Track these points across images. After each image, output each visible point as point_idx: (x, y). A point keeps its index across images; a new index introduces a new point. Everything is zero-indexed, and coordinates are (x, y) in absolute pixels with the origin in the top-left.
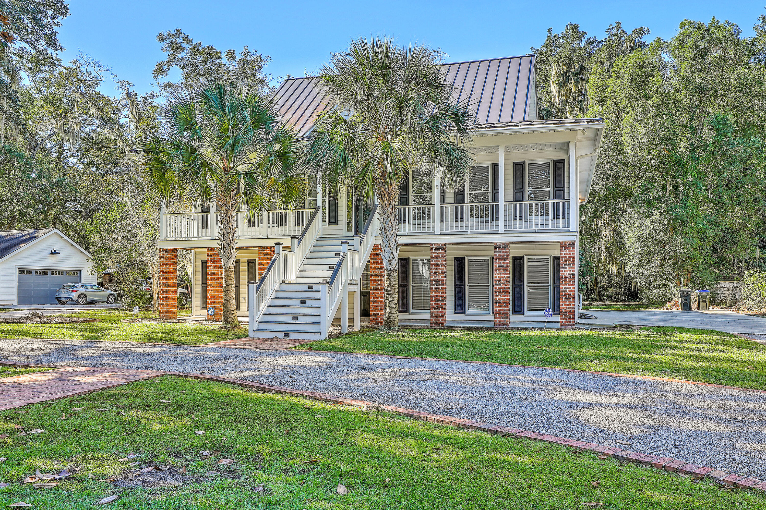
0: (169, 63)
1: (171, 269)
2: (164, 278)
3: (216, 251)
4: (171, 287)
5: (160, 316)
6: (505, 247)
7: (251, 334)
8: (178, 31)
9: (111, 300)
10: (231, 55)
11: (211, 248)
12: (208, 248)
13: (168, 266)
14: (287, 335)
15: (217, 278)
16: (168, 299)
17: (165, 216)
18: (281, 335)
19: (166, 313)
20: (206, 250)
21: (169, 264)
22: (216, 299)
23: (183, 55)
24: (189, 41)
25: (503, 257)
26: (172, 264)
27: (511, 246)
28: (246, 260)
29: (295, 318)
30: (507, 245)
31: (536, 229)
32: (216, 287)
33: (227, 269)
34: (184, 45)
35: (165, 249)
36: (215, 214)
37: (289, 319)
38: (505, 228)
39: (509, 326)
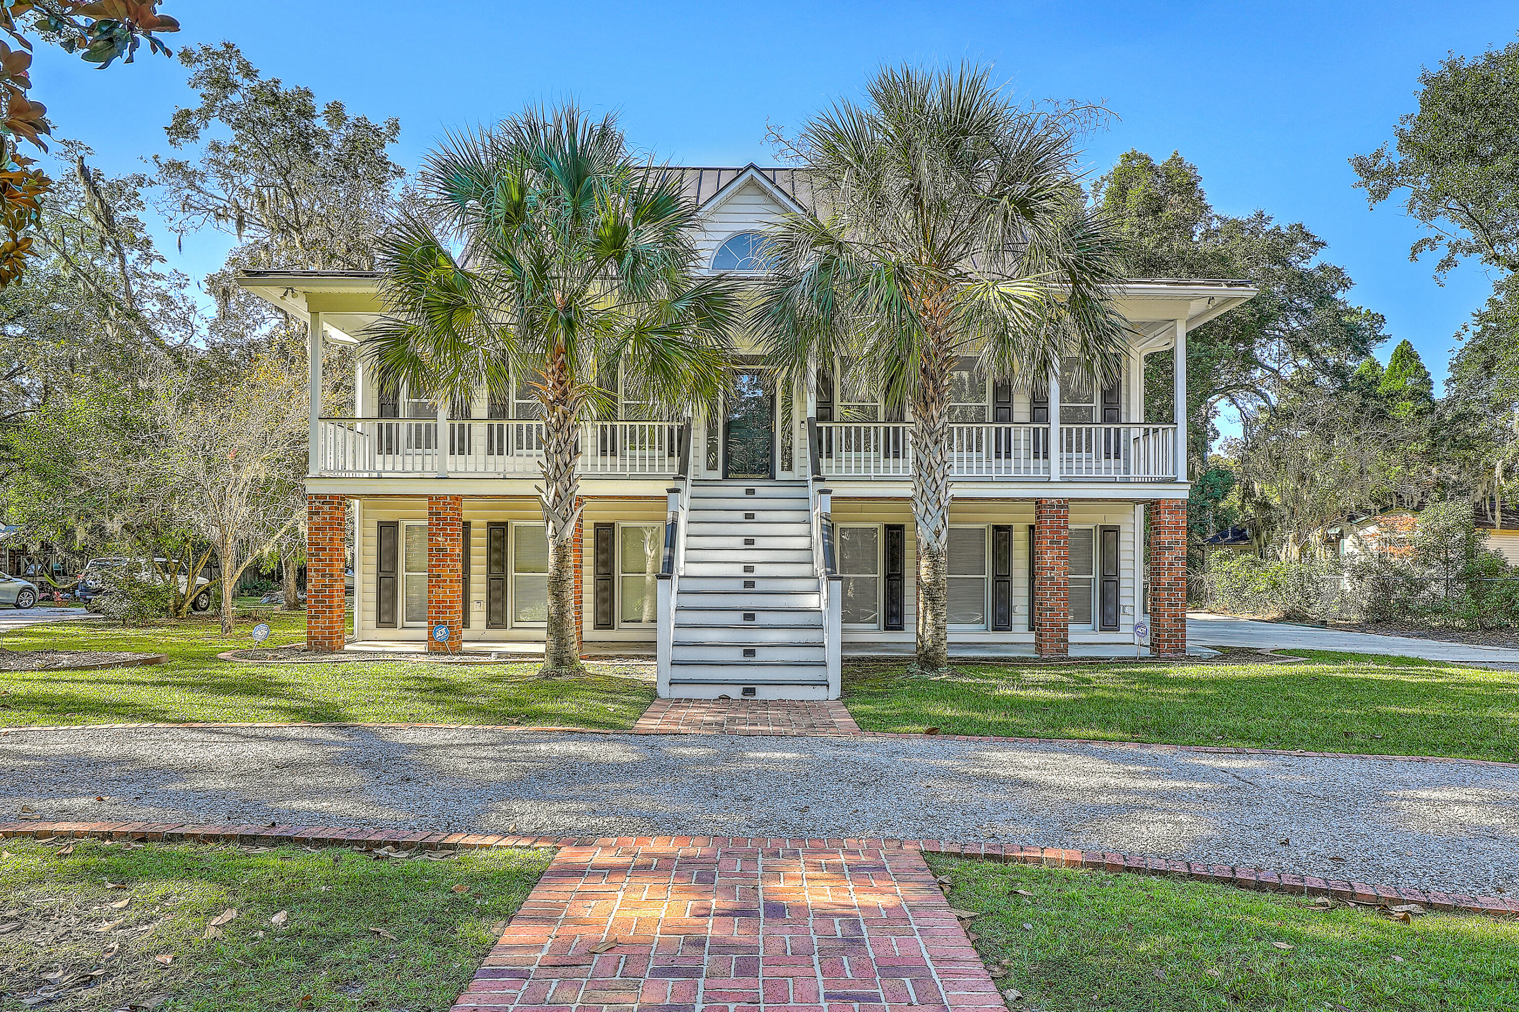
0: (206, 114)
1: (337, 539)
2: (320, 560)
3: (449, 504)
4: (336, 581)
5: (309, 644)
6: (1062, 507)
7: (663, 691)
8: (227, 46)
9: (26, 600)
10: (336, 112)
11: (439, 497)
12: (430, 497)
13: (329, 534)
14: (749, 691)
15: (452, 560)
16: (331, 607)
17: (322, 424)
18: (735, 693)
19: (325, 638)
20: (426, 502)
21: (332, 529)
22: (449, 607)
23: (235, 98)
24: (250, 73)
25: (1059, 527)
26: (337, 529)
27: (1071, 505)
28: (484, 522)
29: (749, 652)
30: (1064, 504)
31: (1118, 476)
32: (451, 581)
33: (562, 544)
34: (239, 79)
35: (323, 496)
36: (448, 424)
37: (736, 655)
38: (1061, 472)
39: (1070, 655)
